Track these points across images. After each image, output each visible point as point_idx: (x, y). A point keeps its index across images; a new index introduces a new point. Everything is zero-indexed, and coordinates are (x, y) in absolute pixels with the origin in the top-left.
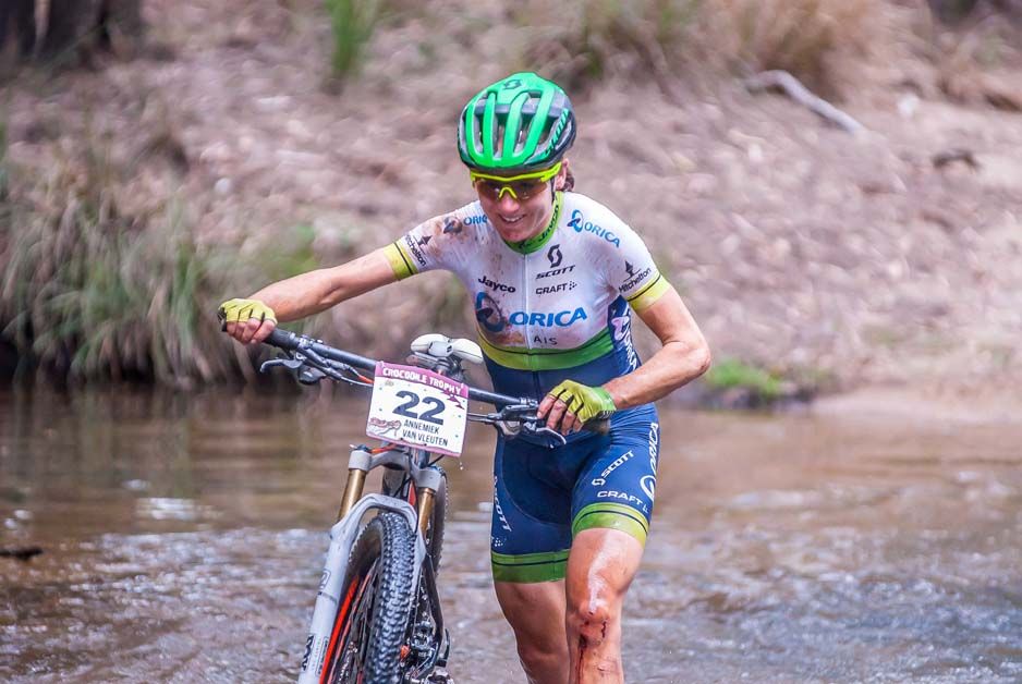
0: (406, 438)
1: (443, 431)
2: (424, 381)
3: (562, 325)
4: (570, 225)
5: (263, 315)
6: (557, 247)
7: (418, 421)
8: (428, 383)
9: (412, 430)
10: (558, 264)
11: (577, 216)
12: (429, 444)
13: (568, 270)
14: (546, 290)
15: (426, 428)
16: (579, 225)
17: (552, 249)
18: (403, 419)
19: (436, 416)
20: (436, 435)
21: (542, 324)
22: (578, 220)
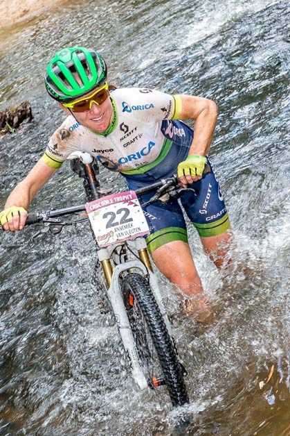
0: (120, 238)
1: (136, 224)
2: (112, 202)
3: (145, 155)
4: (124, 111)
5: (19, 212)
6: (123, 124)
7: (121, 226)
8: (115, 202)
9: (120, 232)
10: (127, 130)
11: (125, 105)
12: (132, 235)
13: (134, 131)
14: (128, 144)
15: (126, 227)
16: (129, 109)
17: (121, 126)
18: (112, 229)
19: (128, 218)
20: (132, 228)
21: (136, 159)
22: (127, 107)
